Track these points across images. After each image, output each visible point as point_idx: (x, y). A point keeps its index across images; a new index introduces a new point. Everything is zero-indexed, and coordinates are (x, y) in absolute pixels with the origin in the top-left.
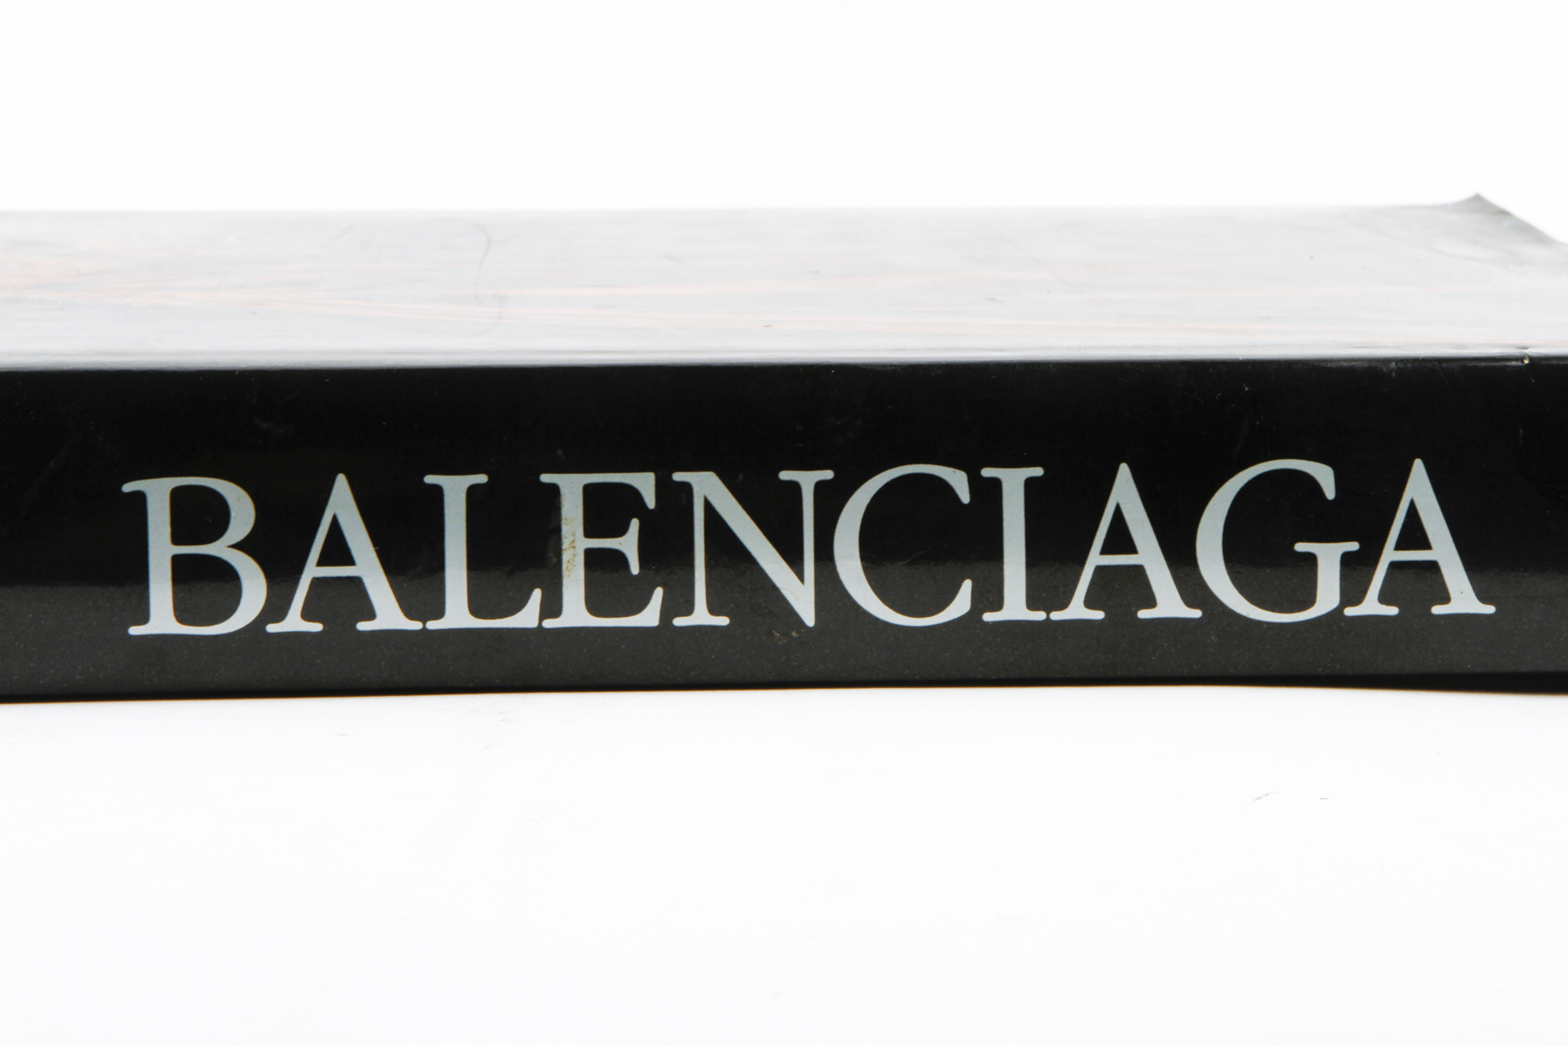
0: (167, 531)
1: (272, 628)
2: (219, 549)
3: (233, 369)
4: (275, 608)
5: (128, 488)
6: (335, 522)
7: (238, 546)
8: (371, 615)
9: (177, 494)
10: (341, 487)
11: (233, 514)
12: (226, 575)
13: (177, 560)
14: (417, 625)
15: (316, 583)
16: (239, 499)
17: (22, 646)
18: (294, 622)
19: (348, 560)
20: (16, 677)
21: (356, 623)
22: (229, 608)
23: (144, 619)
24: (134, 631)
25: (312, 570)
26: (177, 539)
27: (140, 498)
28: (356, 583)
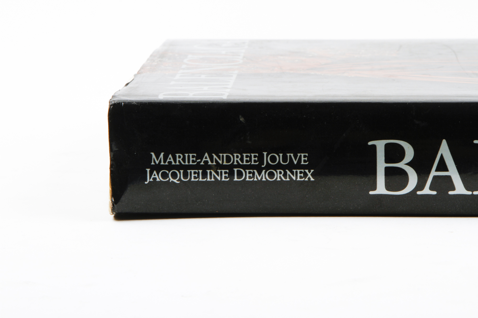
0: (383, 158)
1: (419, 193)
2: (401, 165)
3: (406, 102)
4: (420, 186)
5: (370, 143)
6: (442, 156)
7: (408, 164)
8: (454, 189)
9: (387, 146)
10: (444, 144)
11: (406, 153)
12: (403, 174)
13: (387, 169)
14: (470, 193)
15: (435, 177)
16: (408, 148)
17: (333, 197)
18: (427, 191)
19: (446, 170)
20: (330, 208)
21: (448, 192)
22: (404, 185)
23: (375, 189)
24: (371, 193)
25: (433, 173)
26: (387, 161)
27: (374, 147)
28: (449, 178)
